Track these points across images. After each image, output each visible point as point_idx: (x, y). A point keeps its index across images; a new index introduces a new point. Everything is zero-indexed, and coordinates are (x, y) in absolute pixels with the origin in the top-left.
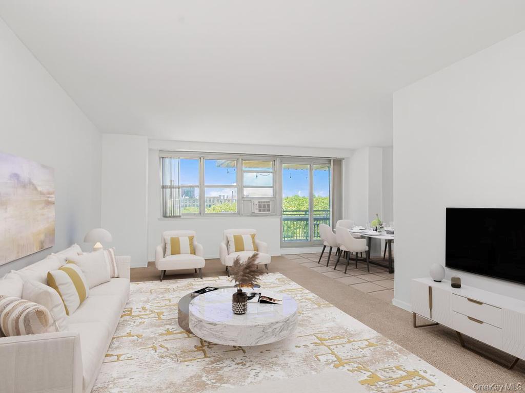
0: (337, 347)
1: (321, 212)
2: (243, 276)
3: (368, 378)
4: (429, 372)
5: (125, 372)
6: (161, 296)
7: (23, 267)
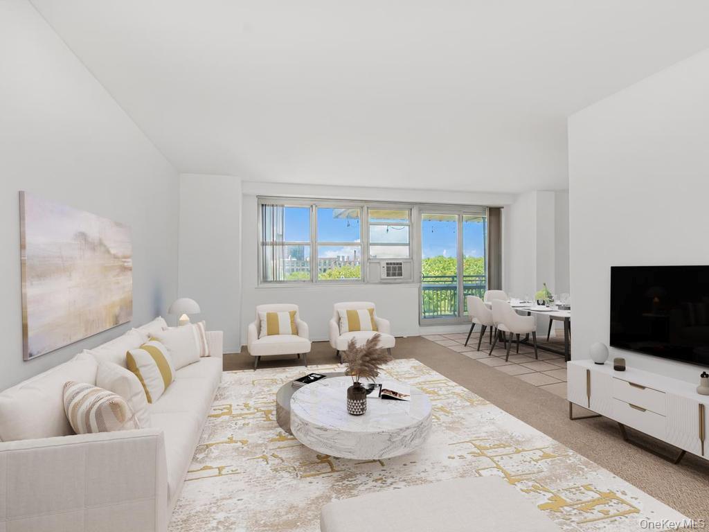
0: (502, 459)
1: (474, 278)
2: (361, 365)
3: (550, 502)
4: (630, 494)
5: (231, 490)
6: (266, 389)
7: (98, 346)
